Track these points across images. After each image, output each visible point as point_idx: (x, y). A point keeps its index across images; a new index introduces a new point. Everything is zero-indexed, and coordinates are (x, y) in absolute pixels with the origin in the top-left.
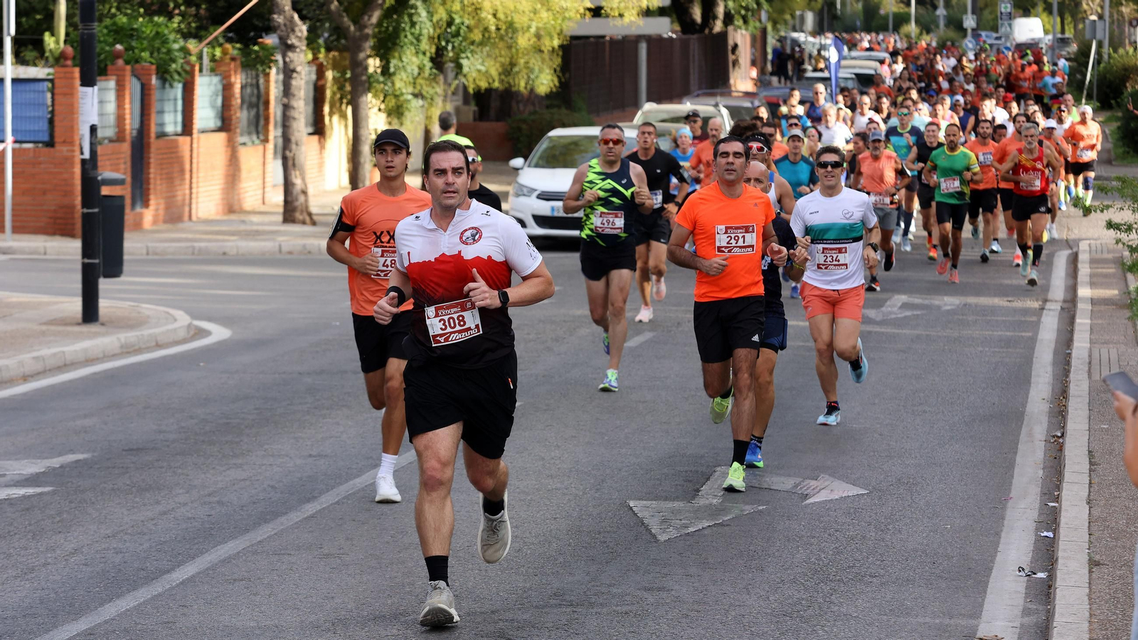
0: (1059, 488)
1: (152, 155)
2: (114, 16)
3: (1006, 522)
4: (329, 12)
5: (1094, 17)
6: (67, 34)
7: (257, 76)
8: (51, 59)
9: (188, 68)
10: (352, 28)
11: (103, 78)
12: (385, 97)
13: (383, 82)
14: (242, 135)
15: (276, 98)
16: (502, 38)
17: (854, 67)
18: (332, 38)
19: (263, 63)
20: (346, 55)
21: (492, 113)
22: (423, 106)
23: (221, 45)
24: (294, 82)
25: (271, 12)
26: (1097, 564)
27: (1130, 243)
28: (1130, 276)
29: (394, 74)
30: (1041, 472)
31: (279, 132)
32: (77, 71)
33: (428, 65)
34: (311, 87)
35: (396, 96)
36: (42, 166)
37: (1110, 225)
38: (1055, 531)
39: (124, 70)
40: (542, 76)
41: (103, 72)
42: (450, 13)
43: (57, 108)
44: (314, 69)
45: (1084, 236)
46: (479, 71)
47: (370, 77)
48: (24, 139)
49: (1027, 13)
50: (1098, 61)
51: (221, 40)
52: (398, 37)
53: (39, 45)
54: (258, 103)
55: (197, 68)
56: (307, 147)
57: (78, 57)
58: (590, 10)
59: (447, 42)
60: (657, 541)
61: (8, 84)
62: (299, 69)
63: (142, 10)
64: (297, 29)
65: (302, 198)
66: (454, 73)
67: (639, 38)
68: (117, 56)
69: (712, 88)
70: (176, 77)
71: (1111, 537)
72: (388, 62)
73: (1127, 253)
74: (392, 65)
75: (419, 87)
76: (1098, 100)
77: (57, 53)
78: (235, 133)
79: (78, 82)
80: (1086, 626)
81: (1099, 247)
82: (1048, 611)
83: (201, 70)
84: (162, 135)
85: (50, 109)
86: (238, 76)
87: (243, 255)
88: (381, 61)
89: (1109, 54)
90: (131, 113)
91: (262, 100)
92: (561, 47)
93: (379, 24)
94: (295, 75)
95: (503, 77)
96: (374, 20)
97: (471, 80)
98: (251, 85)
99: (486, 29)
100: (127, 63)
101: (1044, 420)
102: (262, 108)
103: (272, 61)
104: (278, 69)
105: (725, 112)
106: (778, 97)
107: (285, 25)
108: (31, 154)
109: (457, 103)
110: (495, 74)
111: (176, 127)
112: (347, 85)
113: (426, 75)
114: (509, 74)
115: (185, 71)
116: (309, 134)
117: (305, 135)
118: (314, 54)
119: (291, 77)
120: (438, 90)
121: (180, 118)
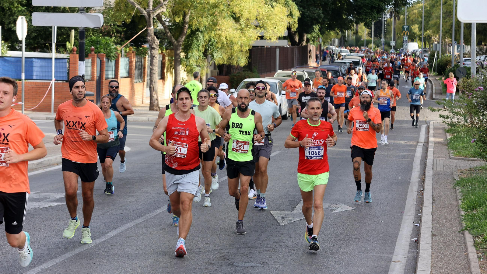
0: (421, 208)
1: (103, 86)
2: (91, 36)
3: (403, 220)
4: (167, 36)
5: (436, 43)
6: (75, 43)
7: (141, 58)
8: (69, 51)
9: (117, 55)
10: (175, 42)
11: (87, 58)
12: (186, 67)
13: (186, 61)
14: (135, 79)
15: (148, 66)
16: (228, 46)
17: (352, 59)
18: (168, 45)
19: (143, 54)
20: (173, 51)
21: (224, 73)
22: (200, 70)
23: (129, 47)
24: (154, 61)
25: (147, 36)
26: (435, 235)
27: (448, 122)
28: (447, 134)
29: (190, 58)
30: (415, 203)
31: (149, 78)
32: (77, 55)
33: (202, 55)
34: (160, 63)
35: (190, 66)
36: (65, 89)
37: (441, 116)
38: (420, 224)
39: (94, 55)
40: (242, 60)
41: (87, 56)
42: (210, 37)
43: (70, 68)
44: (161, 56)
45: (432, 120)
46: (220, 58)
47: (181, 59)
48: (58, 79)
49: (413, 41)
50: (437, 58)
51: (129, 45)
52: (191, 44)
53: (65, 46)
54: (141, 68)
55: (120, 55)
56: (158, 84)
57: (78, 51)
58: (259, 37)
59: (209, 48)
60: (280, 225)
61: (53, 60)
62: (156, 56)
63: (101, 34)
64: (156, 42)
65: (156, 102)
66: (211, 58)
67: (276, 47)
68: (92, 50)
69: (302, 65)
70: (113, 58)
71: (439, 226)
72: (188, 54)
73: (446, 126)
74: (189, 55)
75: (198, 63)
76: (437, 72)
77: (71, 50)
78: (133, 78)
79: (78, 59)
80: (430, 257)
81: (437, 124)
82: (417, 252)
83: (121, 56)
84: (107, 78)
85: (68, 69)
86: (135, 58)
87: (135, 121)
88: (185, 54)
89: (441, 56)
90: (97, 71)
91: (143, 67)
92: (249, 50)
93: (185, 41)
94: (154, 58)
95: (228, 60)
96: (183, 39)
97: (217, 61)
98: (139, 61)
99: (223, 43)
100: (95, 53)
101: (417, 184)
102: (142, 70)
103: (146, 53)
104: (149, 56)
105: (306, 74)
106: (325, 69)
107: (151, 40)
108: (61, 85)
109: (212, 69)
110: (225, 59)
111: (112, 76)
112: (173, 62)
113: (201, 59)
114: (230, 59)
115: (116, 56)
116: (159, 79)
117: (158, 79)
118: (161, 51)
119: (153, 59)
120: (205, 64)
121: (114, 73)
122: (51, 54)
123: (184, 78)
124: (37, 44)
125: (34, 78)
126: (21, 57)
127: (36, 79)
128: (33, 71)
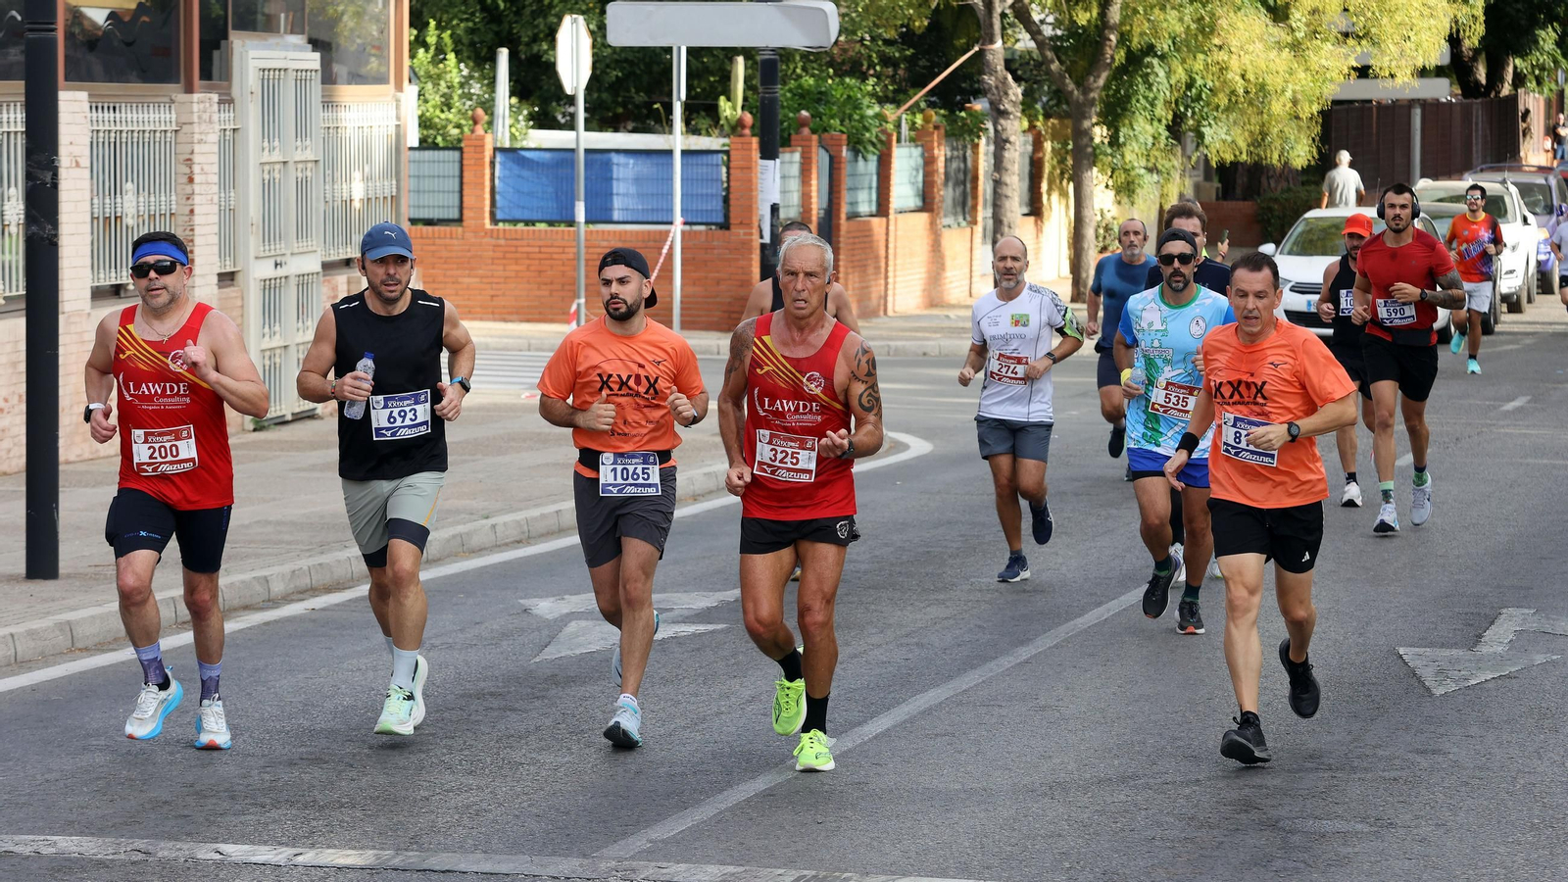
1: (841, 239)
2: (800, 77)
4: (1049, 72)
6: (745, 99)
7: (965, 147)
8: (726, 128)
9: (884, 138)
10: (1076, 92)
11: (787, 149)
12: (1112, 172)
13: (1111, 155)
14: (945, 216)
15: (986, 172)
16: (1251, 103)
18: (1051, 103)
19: (971, 132)
20: (1068, 122)
21: (1238, 191)
22: (1157, 183)
23: (922, 111)
24: (1006, 154)
25: (981, 72)
29: (1124, 144)
31: (989, 212)
32: (755, 141)
33: (1164, 134)
34: (1027, 161)
35: (1126, 171)
36: (716, 251)
39: (810, 140)
40: (1299, 147)
41: (786, 143)
42: (1189, 72)
43: (732, 184)
44: (1030, 138)
46: (1224, 141)
47: (1094, 149)
48: (695, 220)
51: (923, 105)
52: (1128, 98)
53: (713, 111)
54: (965, 180)
55: (895, 138)
57: (758, 125)
58: (1354, 69)
59: (1186, 109)
60: (1431, 695)
61: (677, 156)
62: (1012, 139)
63: (831, 71)
64: (1011, 92)
66: (1195, 144)
67: (1411, 103)
68: (803, 123)
69: (1499, 162)
70: (871, 148)
72: (1117, 131)
74: (1121, 134)
75: (1153, 161)
77: (733, 123)
78: (938, 214)
79: (756, 154)
83: (899, 141)
84: (853, 216)
85: (725, 185)
86: (942, 148)
88: (1108, 130)
90: (819, 191)
91: (969, 177)
92: (1321, 112)
93: (1107, 87)
94: (1008, 146)
95: (1252, 149)
96: (1101, 82)
97: (1214, 151)
98: (958, 157)
99: (1233, 92)
100: (814, 132)
102: (969, 186)
103: (981, 129)
104: (988, 138)
105: (1513, 190)
107: (997, 87)
108: (703, 239)
109: (1196, 179)
110: (1243, 145)
111: (870, 206)
112: (1069, 158)
113: (1162, 146)
114: (1260, 145)
115: (880, 141)
116: (1024, 215)
117: (1019, 216)
118: (1030, 122)
119: (1003, 149)
120: (1176, 163)
121: (874, 196)
122: (671, 137)
123: (1105, 211)
124: (624, 106)
125: (616, 216)
126: (572, 150)
127: (621, 219)
128: (611, 194)
